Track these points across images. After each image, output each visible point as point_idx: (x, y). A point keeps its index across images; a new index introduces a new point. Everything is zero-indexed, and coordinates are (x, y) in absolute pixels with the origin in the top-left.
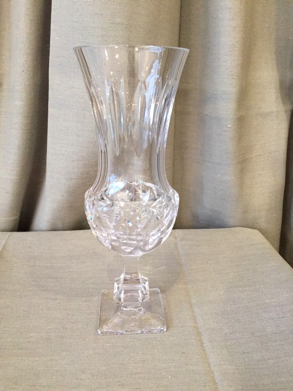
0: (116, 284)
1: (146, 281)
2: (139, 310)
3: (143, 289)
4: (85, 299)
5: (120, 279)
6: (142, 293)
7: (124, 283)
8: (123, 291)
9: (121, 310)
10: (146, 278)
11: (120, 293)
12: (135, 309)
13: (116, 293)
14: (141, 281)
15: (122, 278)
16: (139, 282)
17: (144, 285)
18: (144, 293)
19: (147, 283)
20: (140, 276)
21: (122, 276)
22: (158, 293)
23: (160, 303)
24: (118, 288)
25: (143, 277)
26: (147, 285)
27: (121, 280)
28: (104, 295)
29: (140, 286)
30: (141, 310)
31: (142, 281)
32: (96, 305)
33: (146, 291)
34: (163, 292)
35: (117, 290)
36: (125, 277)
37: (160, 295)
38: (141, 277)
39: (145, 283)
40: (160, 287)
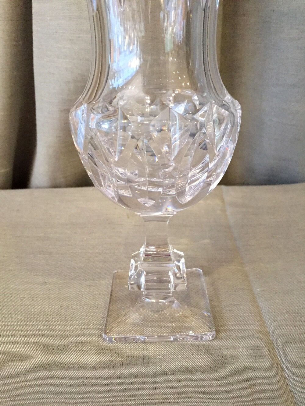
0: (132, 261)
1: (180, 257)
2: (170, 302)
3: (176, 271)
4: (88, 283)
5: (139, 254)
6: (174, 277)
7: (145, 260)
8: (145, 273)
9: (141, 302)
10: (182, 253)
11: (139, 275)
12: (164, 301)
13: (132, 275)
14: (172, 257)
15: (142, 253)
16: (170, 260)
17: (177, 263)
18: (178, 275)
19: (183, 260)
20: (171, 250)
21: (142, 250)
22: (199, 275)
23: (203, 290)
24: (136, 267)
25: (175, 251)
26: (182, 263)
27: (141, 255)
28: (115, 277)
29: (171, 265)
30: (174, 302)
31: (175, 257)
32: (104, 292)
33: (181, 274)
34: (207, 273)
35: (135, 270)
36: (146, 251)
37: (203, 279)
38: (173, 252)
39: (179, 261)
40: (202, 267)
